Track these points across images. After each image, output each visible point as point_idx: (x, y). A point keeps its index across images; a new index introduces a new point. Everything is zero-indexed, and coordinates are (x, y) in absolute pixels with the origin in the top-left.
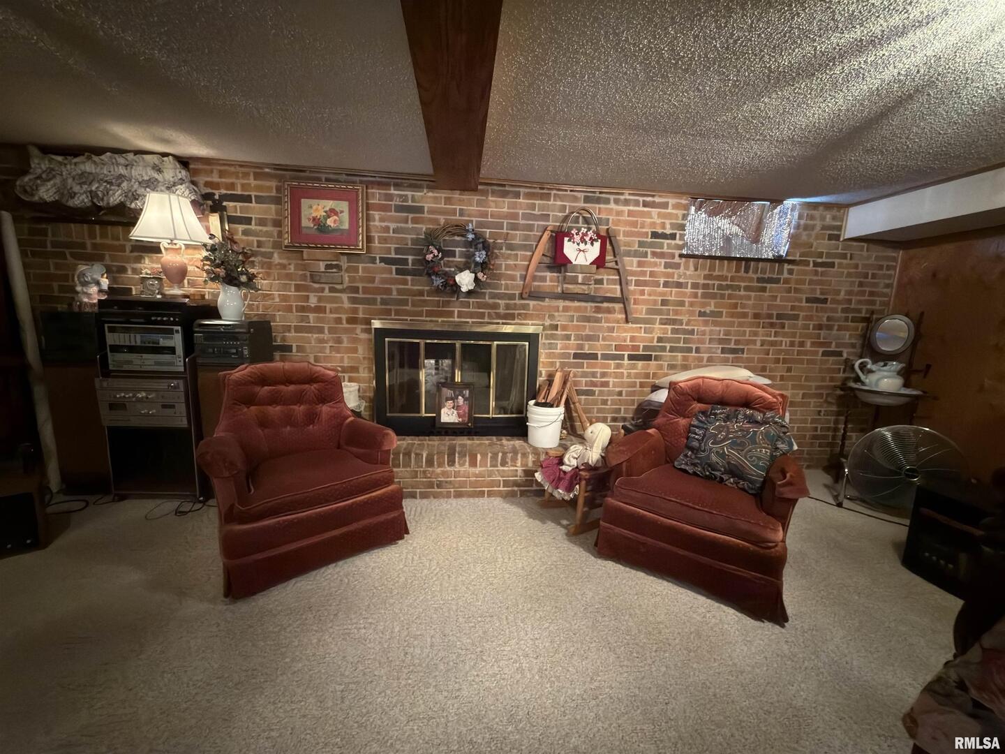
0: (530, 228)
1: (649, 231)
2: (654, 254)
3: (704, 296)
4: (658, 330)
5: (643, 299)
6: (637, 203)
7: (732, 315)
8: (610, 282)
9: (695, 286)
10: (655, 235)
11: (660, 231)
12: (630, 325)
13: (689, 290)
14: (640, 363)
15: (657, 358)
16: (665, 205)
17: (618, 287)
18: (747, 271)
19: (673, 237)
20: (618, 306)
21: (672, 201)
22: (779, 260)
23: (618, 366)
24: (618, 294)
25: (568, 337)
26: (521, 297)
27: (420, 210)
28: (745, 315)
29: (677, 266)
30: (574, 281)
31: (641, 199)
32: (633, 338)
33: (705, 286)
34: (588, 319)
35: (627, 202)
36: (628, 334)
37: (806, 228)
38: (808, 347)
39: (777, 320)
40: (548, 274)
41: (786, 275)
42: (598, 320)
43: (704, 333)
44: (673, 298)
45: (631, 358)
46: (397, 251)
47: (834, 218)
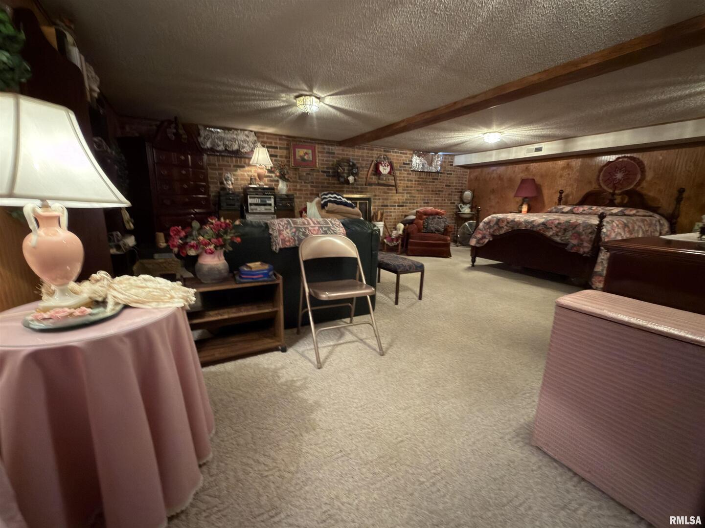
0: (368, 160)
1: (402, 162)
2: (404, 170)
3: (418, 184)
4: (406, 196)
5: (401, 185)
6: (399, 153)
7: (425, 191)
8: (392, 179)
9: (415, 181)
10: (404, 164)
11: (405, 162)
12: (398, 195)
13: (414, 182)
14: (401, 208)
15: (406, 206)
16: (406, 154)
17: (394, 181)
18: (429, 176)
19: (409, 164)
20: (394, 188)
21: (408, 152)
22: (438, 172)
23: (395, 209)
24: (394, 184)
25: (379, 199)
26: (366, 185)
27: (334, 153)
28: (429, 191)
29: (410, 174)
30: (382, 180)
31: (400, 151)
32: (398, 199)
33: (418, 181)
34: (385, 193)
35: (396, 152)
36: (397, 198)
37: (445, 162)
38: (446, 201)
39: (437, 192)
40: (373, 177)
41: (440, 177)
42: (388, 193)
43: (418, 197)
44: (409, 185)
45: (398, 206)
46: (327, 168)
47: (451, 159)
